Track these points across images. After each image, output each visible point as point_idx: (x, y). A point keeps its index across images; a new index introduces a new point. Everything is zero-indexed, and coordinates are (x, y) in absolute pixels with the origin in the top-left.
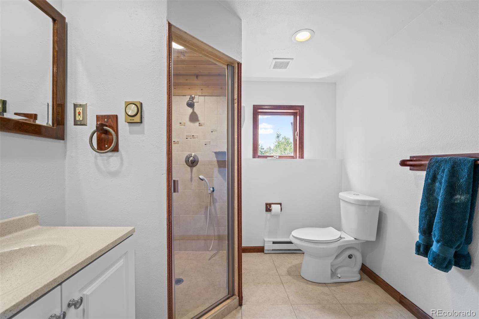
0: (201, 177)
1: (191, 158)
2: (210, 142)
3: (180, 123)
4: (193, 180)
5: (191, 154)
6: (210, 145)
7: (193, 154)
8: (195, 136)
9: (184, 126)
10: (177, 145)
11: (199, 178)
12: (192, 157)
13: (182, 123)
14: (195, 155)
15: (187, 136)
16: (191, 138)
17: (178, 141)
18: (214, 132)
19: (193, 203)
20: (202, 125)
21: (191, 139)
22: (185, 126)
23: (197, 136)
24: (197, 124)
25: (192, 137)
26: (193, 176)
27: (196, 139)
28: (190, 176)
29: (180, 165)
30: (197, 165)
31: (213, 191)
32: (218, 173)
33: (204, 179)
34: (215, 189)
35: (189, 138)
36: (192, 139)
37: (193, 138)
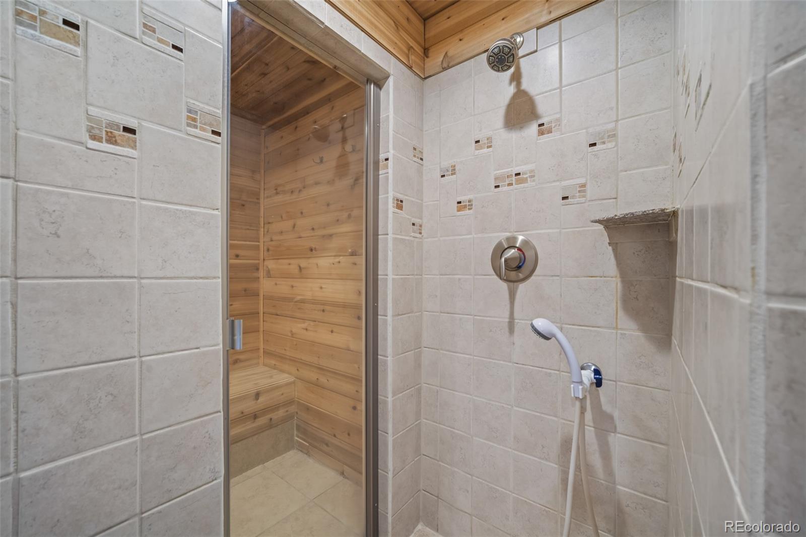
0: (541, 324)
1: (511, 252)
2: (584, 186)
3: (477, 142)
4: (516, 329)
5: (515, 239)
6: (583, 200)
7: (521, 238)
8: (526, 174)
9: (488, 147)
10: (467, 212)
11: (533, 327)
12: (514, 247)
13: (483, 141)
14: (525, 242)
15: (496, 179)
16: (510, 184)
17: (469, 201)
18: (604, 143)
19: (515, 408)
20: (550, 131)
21: (511, 187)
22: (490, 147)
23: (532, 171)
24: (534, 128)
25: (514, 178)
26: (516, 315)
27: (530, 183)
28: (507, 314)
29: (475, 275)
30: (533, 278)
31: (599, 383)
32: (621, 313)
33: (554, 336)
34: (604, 376)
35: (504, 186)
36: (515, 186)
37: (519, 182)
